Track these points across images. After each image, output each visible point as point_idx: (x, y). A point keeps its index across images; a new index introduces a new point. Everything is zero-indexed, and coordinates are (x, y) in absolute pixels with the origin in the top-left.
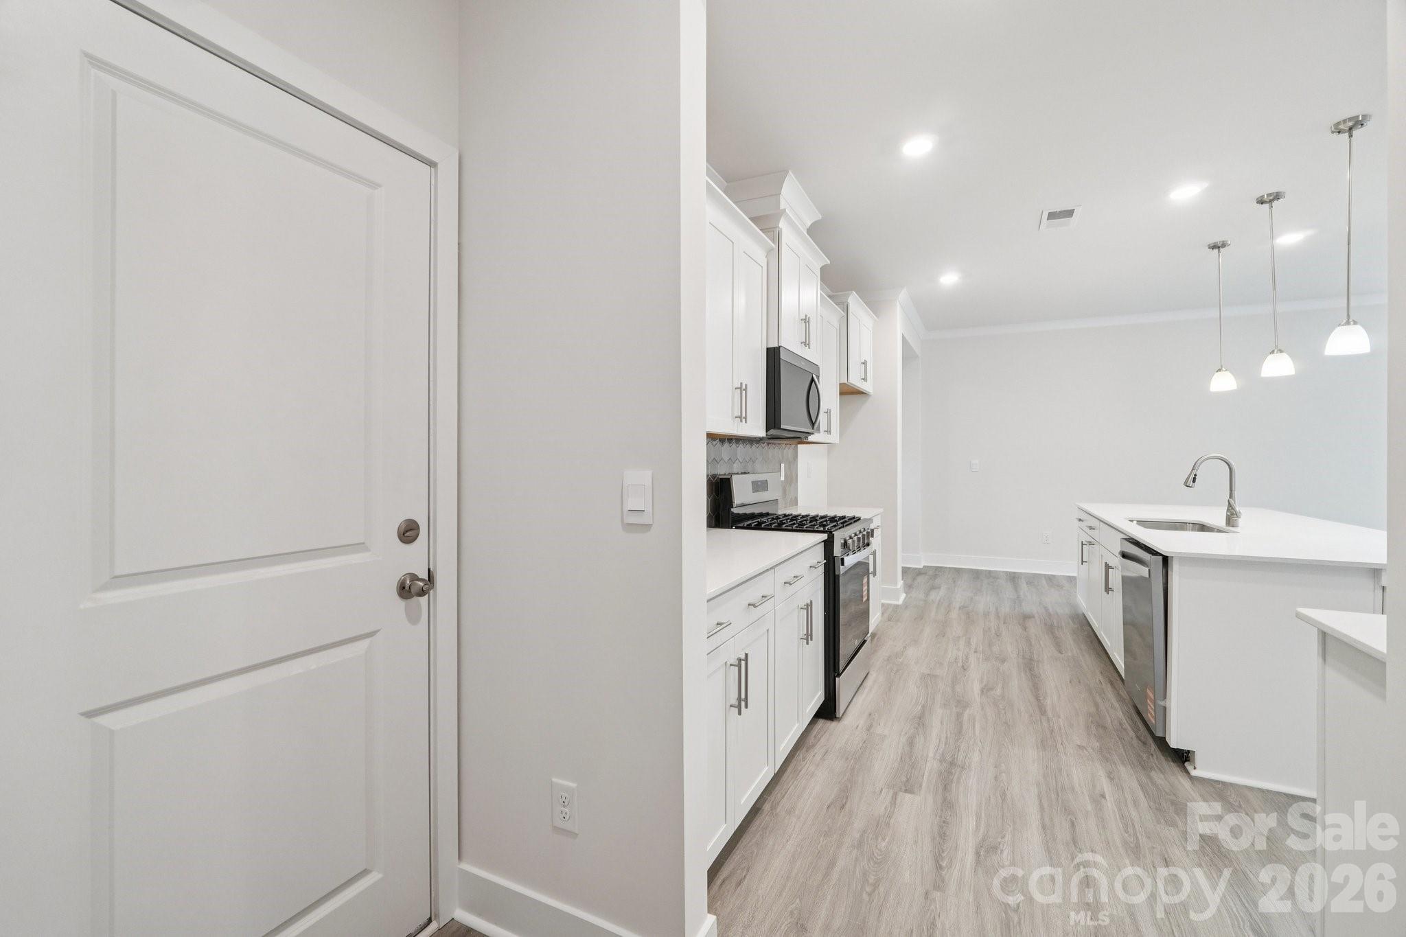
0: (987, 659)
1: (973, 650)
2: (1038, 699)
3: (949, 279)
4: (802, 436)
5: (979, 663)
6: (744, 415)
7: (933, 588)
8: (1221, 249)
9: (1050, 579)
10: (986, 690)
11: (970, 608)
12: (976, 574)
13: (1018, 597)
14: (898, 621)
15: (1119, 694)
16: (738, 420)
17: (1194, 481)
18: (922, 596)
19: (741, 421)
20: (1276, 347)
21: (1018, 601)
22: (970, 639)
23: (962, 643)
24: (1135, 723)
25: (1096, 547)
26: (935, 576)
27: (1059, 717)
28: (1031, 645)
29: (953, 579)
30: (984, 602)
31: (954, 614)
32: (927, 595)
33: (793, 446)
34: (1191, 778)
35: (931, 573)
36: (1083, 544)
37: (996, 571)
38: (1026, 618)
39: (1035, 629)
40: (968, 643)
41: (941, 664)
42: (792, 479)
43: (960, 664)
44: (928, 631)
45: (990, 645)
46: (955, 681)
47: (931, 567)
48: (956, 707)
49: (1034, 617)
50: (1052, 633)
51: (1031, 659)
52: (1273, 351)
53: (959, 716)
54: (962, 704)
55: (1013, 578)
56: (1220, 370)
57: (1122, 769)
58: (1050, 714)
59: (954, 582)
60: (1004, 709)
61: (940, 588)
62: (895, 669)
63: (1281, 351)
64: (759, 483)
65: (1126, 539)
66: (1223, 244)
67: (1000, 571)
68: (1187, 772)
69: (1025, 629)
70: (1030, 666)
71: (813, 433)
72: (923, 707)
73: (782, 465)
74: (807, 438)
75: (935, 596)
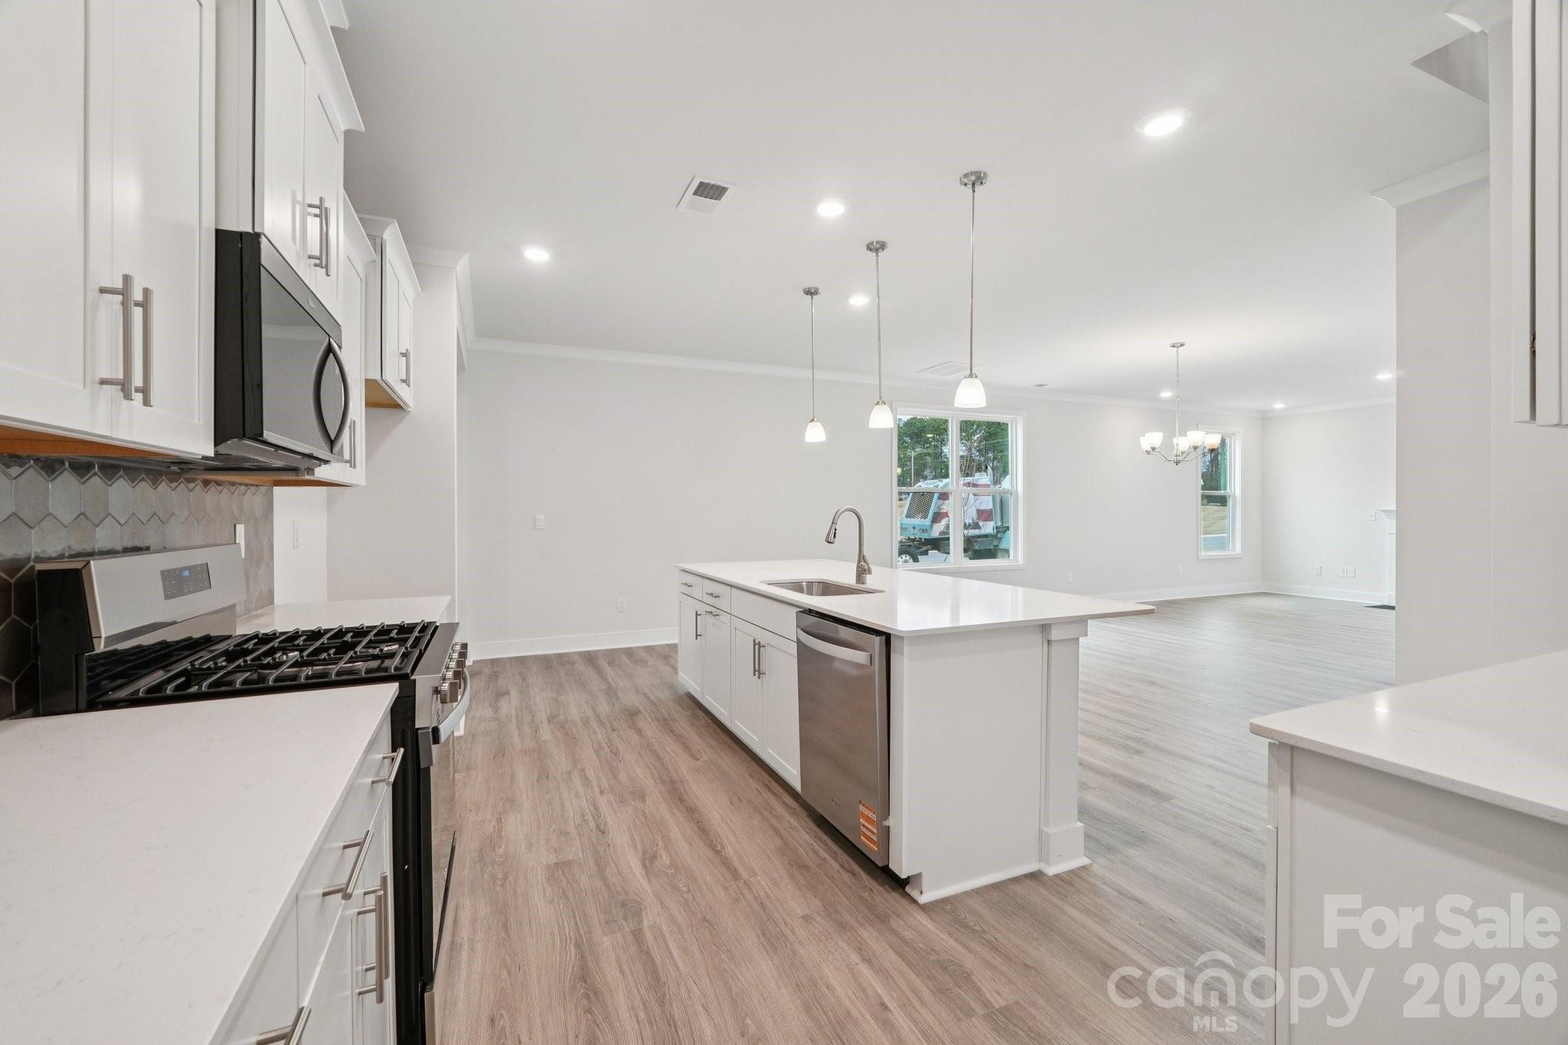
0: (622, 801)
1: (597, 790)
2: (717, 852)
3: (537, 255)
4: (303, 464)
5: (616, 813)
6: (138, 381)
7: (500, 694)
8: (814, 297)
9: (629, 652)
10: (649, 860)
11: (562, 717)
12: (547, 663)
13: (610, 687)
14: (468, 769)
15: (784, 803)
16: (114, 391)
17: (834, 537)
18: (488, 712)
19: (128, 397)
20: (880, 398)
21: (611, 692)
22: (584, 770)
23: (577, 781)
24: (825, 844)
25: (725, 618)
26: (494, 676)
27: (756, 874)
28: (658, 756)
29: (520, 674)
30: (575, 705)
31: (546, 735)
32: (496, 709)
33: (263, 489)
34: (925, 908)
35: (487, 670)
36: (697, 615)
37: (567, 653)
38: (632, 714)
39: (652, 730)
40: (586, 781)
41: (566, 834)
42: (261, 556)
43: (592, 824)
44: (522, 774)
45: (614, 773)
46: (601, 868)
47: (484, 660)
48: (625, 919)
49: (641, 712)
50: (672, 731)
51: (672, 782)
52: (878, 402)
53: (638, 935)
54: (631, 909)
55: (590, 658)
56: (812, 420)
57: (865, 934)
58: (745, 876)
59: (524, 680)
60: (688, 891)
61: (508, 693)
62: (500, 876)
63: (885, 403)
64: (187, 573)
65: (801, 612)
66: (815, 291)
67: (572, 653)
68: (914, 901)
69: (639, 732)
70: (676, 792)
71: (326, 462)
72: (577, 945)
73: (240, 528)
74: (310, 471)
75: (509, 707)
